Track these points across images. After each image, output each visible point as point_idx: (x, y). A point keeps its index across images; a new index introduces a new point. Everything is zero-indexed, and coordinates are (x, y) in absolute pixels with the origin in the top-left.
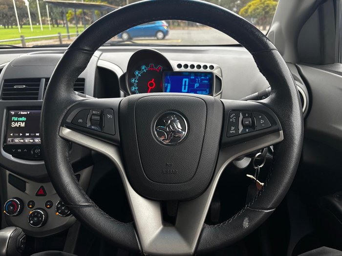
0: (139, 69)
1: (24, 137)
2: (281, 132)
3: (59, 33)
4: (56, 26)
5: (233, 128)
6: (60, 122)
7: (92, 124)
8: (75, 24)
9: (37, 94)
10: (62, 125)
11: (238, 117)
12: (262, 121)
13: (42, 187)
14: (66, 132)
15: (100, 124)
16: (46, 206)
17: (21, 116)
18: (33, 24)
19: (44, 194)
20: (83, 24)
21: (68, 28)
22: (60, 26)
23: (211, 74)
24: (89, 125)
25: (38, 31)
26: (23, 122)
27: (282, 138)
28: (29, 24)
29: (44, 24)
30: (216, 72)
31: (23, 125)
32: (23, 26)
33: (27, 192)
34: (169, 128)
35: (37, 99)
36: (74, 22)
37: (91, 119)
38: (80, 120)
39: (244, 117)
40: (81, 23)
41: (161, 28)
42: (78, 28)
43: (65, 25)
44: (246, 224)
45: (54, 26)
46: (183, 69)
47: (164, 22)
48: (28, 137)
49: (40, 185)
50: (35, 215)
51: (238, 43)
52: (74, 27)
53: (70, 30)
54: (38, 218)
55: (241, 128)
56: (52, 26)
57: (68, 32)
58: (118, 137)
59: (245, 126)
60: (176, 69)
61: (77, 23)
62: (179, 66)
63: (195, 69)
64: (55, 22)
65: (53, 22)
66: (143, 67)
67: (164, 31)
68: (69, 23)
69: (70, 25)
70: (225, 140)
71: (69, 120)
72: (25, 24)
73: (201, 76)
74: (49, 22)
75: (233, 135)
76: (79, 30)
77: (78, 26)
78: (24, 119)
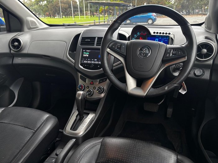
0: (136, 34)
1: (87, 60)
2: (186, 57)
3: (94, 21)
4: (92, 16)
5: (168, 54)
6: (107, 46)
7: (117, 49)
8: (103, 15)
9: (94, 43)
10: (108, 47)
11: (171, 50)
12: (180, 53)
13: (92, 81)
14: (108, 50)
15: (120, 48)
16: (93, 89)
17: (87, 52)
18: (80, 15)
19: (93, 84)
20: (108, 15)
21: (99, 17)
22: (94, 16)
23: (168, 36)
24: (116, 48)
25: (83, 19)
26: (88, 54)
27: (186, 59)
28: (78, 15)
29: (86, 15)
30: (171, 36)
31: (88, 56)
32: (75, 17)
33: (86, 82)
34: (144, 52)
35: (94, 45)
36: (103, 14)
37: (117, 47)
38: (114, 47)
39: (173, 51)
40: (107, 14)
41: (152, 17)
42: (105, 17)
43: (98, 16)
44: (166, 88)
45: (91, 16)
46: (156, 34)
47: (154, 14)
48: (89, 60)
49: (92, 80)
50: (89, 91)
51: (178, 24)
52: (103, 17)
53: (100, 18)
54: (90, 92)
55: (171, 55)
56: (90, 16)
57: (99, 20)
58: (125, 54)
59: (173, 54)
60: (152, 34)
61: (105, 14)
62: (154, 33)
63: (162, 34)
64: (92, 14)
65: (91, 14)
66: (138, 33)
67: (153, 19)
68: (100, 14)
69: (101, 16)
70: (165, 58)
71: (110, 46)
72: (76, 15)
73: (164, 38)
74: (89, 14)
75: (168, 57)
76: (105, 18)
77: (105, 16)
78: (88, 53)
